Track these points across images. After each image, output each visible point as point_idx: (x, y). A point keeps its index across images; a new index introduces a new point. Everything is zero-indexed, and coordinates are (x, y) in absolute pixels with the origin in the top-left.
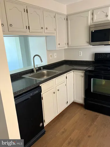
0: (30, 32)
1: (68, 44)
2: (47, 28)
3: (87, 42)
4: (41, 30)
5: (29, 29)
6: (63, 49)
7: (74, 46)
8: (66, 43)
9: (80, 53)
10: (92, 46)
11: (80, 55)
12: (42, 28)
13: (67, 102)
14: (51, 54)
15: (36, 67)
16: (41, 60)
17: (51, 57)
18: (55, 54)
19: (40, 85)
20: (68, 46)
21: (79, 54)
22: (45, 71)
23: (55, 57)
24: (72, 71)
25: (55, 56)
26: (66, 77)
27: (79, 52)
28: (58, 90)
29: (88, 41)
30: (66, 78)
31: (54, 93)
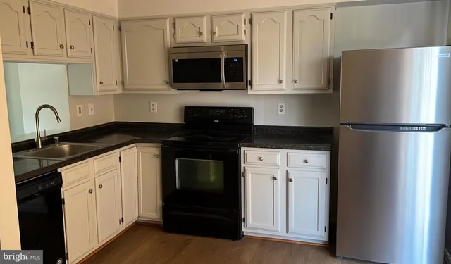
0: (35, 53)
1: (123, 83)
2: (72, 48)
3: (165, 82)
4: (60, 51)
5: (32, 47)
6: (110, 95)
7: (145, 90)
8: (119, 80)
9: (153, 105)
10: (175, 92)
11: (154, 109)
12: (62, 46)
13: (122, 218)
14: (81, 106)
15: (42, 135)
16: (58, 117)
17: (80, 113)
18: (90, 106)
19: (59, 170)
20: (123, 88)
21: (152, 107)
22: (65, 147)
23: (91, 113)
24: (134, 145)
25: (90, 110)
26: (120, 158)
27: (152, 103)
28: (100, 187)
29: (168, 80)
30: (120, 161)
31: (91, 192)
